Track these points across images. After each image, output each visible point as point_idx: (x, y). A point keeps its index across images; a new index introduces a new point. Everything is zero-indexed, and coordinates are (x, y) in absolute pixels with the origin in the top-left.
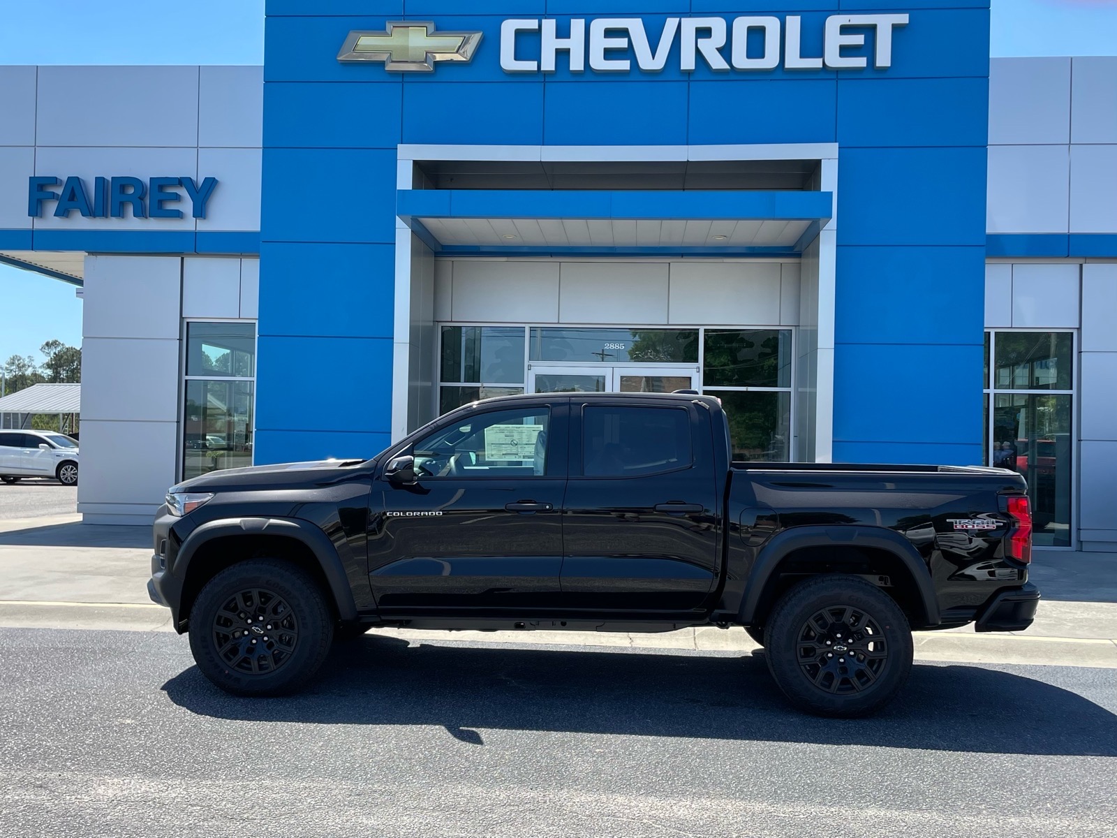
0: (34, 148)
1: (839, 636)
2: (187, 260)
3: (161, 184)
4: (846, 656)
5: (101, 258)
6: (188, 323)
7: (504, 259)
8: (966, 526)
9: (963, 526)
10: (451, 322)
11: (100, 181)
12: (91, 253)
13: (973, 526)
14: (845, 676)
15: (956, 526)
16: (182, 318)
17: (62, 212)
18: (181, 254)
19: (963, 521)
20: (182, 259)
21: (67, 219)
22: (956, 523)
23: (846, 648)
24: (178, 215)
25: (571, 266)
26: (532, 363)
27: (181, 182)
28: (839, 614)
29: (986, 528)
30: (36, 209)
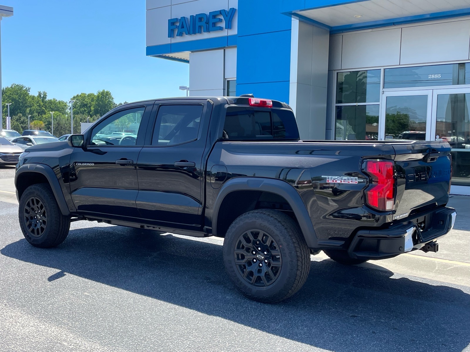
0: (170, 6)
1: (259, 249)
2: (227, 50)
3: (214, 15)
4: (263, 262)
5: (195, 53)
6: (228, 81)
7: (370, 30)
8: (336, 181)
9: (333, 181)
10: (341, 69)
11: (192, 17)
12: (192, 52)
13: (341, 181)
14: (259, 275)
15: (328, 181)
16: (224, 79)
17: (180, 34)
18: (224, 48)
19: (334, 177)
20: (224, 50)
21: (182, 37)
22: (329, 178)
23: (263, 257)
24: (221, 29)
25: (409, 30)
26: (384, 90)
27: (221, 12)
28: (256, 235)
29: (350, 183)
30: (171, 34)
